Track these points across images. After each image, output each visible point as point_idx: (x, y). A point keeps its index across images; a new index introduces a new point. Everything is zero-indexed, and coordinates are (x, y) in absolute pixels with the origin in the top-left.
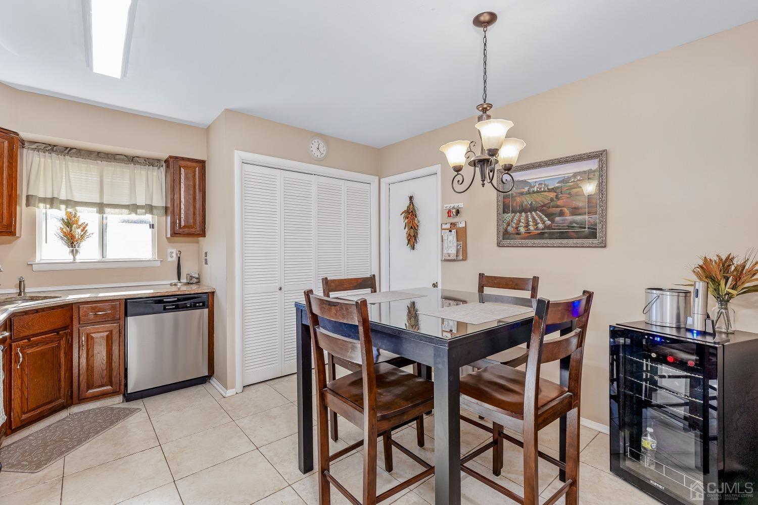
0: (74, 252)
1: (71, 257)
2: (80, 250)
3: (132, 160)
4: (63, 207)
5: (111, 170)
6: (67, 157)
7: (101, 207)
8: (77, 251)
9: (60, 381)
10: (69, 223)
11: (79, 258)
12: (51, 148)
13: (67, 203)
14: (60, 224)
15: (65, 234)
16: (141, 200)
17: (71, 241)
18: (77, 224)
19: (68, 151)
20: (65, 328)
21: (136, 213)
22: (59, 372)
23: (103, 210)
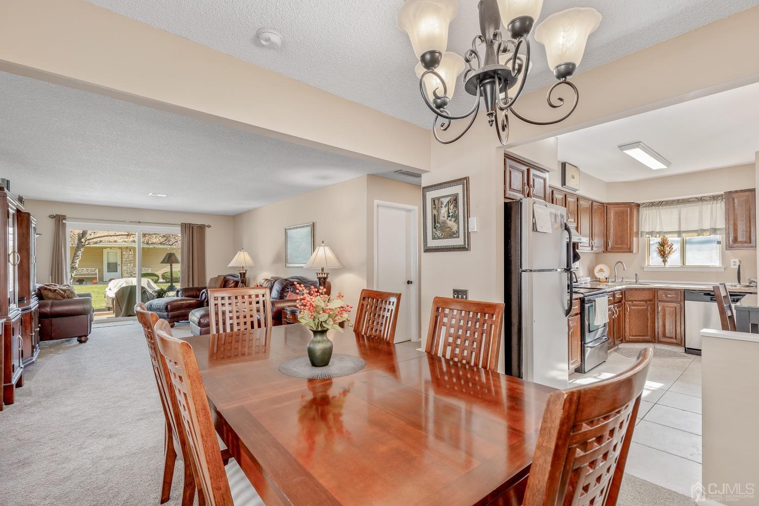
0: (665, 261)
1: (663, 264)
2: (668, 260)
3: (701, 200)
4: (658, 235)
5: (686, 209)
6: (661, 207)
7: (679, 233)
8: (666, 261)
9: (648, 327)
10: (663, 244)
11: (668, 264)
12: (652, 204)
13: (659, 233)
14: (657, 245)
15: (660, 251)
16: (707, 226)
17: (663, 254)
18: (667, 244)
19: (660, 204)
20: (650, 300)
21: (703, 236)
22: (647, 322)
23: (681, 235)
